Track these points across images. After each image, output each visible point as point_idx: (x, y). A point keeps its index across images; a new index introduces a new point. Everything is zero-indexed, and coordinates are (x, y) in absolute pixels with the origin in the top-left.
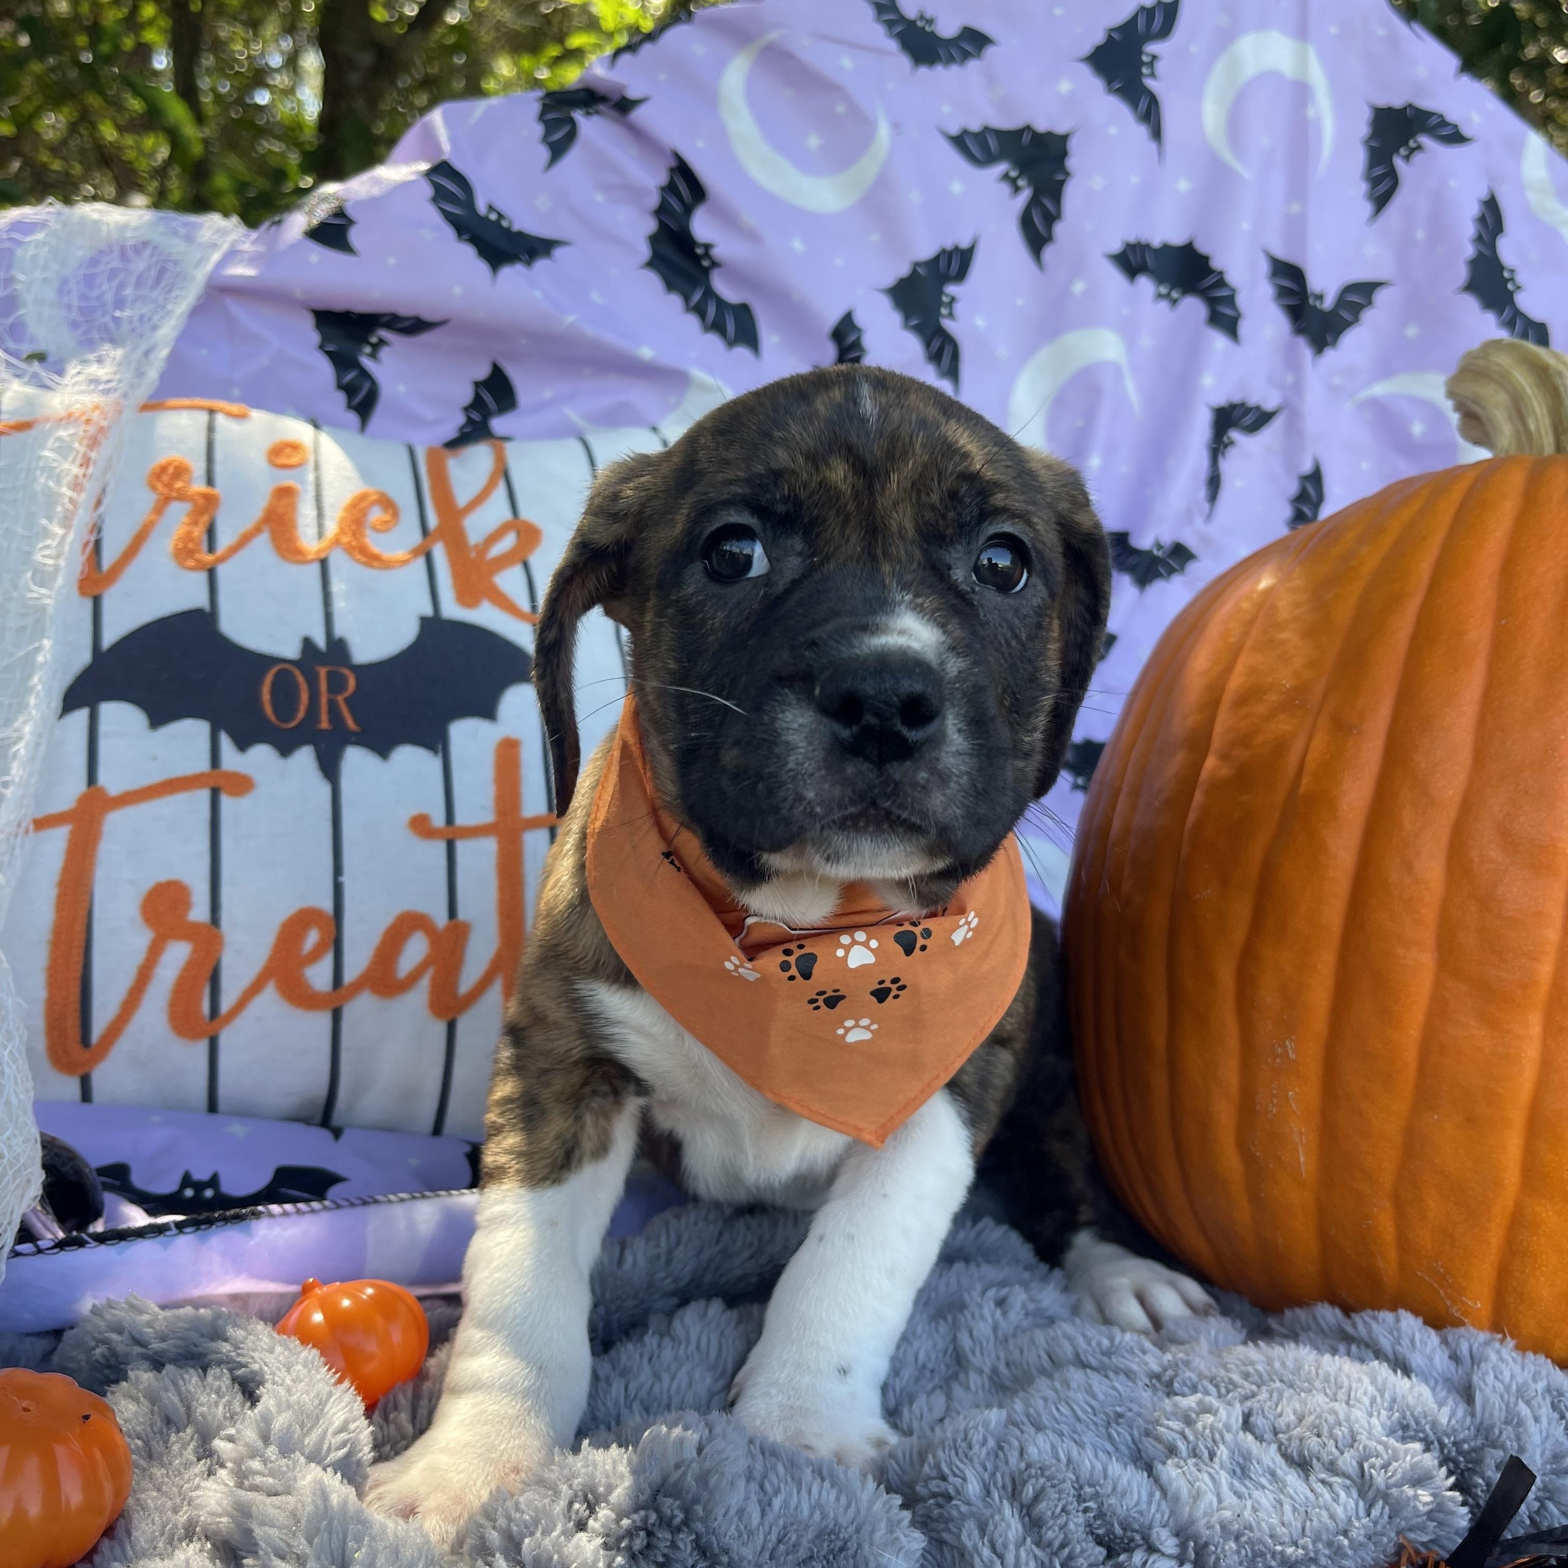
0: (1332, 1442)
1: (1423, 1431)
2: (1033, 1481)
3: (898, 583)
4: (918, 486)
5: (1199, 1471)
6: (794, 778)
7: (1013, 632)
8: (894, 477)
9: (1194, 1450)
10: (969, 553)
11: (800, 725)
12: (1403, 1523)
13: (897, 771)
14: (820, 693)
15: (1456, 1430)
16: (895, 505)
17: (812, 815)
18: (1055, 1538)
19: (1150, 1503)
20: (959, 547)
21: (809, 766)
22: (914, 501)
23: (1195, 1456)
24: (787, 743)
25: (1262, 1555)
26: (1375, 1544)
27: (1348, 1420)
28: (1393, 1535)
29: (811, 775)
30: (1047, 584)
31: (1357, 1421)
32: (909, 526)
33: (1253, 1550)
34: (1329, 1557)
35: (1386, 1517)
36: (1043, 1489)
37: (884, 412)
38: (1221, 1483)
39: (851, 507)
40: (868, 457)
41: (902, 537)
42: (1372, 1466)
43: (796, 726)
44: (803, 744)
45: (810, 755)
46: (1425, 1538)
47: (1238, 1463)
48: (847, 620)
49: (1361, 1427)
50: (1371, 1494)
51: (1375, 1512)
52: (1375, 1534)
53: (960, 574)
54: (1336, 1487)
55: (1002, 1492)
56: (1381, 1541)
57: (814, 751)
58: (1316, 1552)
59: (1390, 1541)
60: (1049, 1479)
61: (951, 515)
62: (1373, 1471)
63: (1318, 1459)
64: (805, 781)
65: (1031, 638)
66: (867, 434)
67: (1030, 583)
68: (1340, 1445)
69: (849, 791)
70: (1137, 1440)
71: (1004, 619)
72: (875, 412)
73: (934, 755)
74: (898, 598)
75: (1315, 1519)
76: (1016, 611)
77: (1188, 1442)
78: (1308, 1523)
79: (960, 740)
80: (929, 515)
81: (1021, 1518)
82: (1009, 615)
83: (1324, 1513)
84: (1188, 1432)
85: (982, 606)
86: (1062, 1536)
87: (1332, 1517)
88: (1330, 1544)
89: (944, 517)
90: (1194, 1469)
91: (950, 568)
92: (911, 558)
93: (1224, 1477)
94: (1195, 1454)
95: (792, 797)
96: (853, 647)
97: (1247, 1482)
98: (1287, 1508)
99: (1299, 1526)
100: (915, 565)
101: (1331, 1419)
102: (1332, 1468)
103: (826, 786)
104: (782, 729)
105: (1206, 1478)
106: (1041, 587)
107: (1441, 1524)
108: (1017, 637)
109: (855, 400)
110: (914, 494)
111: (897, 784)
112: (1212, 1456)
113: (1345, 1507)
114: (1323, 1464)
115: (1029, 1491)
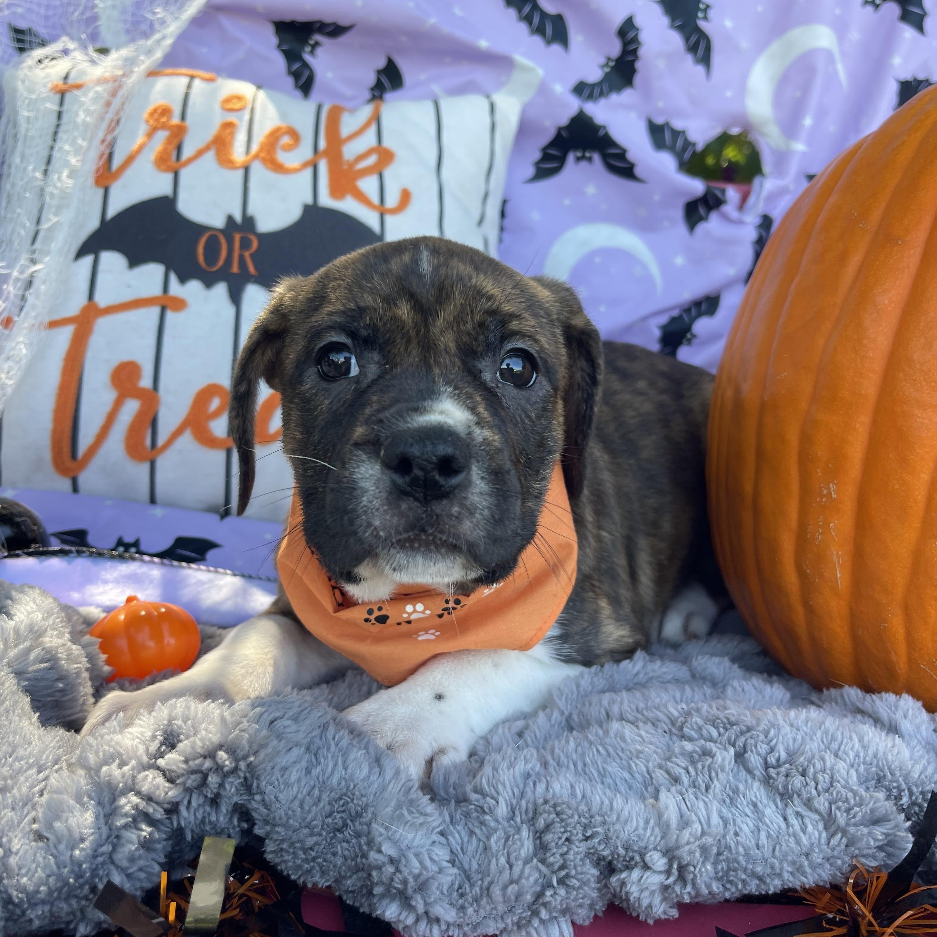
0: (813, 784)
1: (897, 781)
2: (545, 815)
3: (444, 380)
4: (459, 319)
5: (696, 798)
6: (366, 512)
7: (525, 412)
8: (442, 315)
9: (694, 782)
10: (495, 361)
11: (371, 475)
12: (857, 852)
13: (438, 507)
14: (384, 454)
15: (925, 783)
16: (442, 332)
17: (378, 537)
18: (557, 862)
19: (645, 829)
20: (487, 359)
21: (376, 503)
22: (455, 329)
23: (695, 787)
24: (362, 488)
25: (735, 870)
26: (831, 865)
27: (832, 769)
28: (847, 859)
29: (378, 509)
30: (550, 380)
31: (839, 771)
32: (452, 346)
33: (728, 866)
34: (792, 873)
35: (843, 846)
36: (553, 822)
37: (436, 269)
38: (712, 810)
39: (412, 333)
40: (424, 301)
41: (447, 352)
42: (839, 808)
43: (367, 476)
44: (373, 488)
45: (377, 495)
46: (874, 864)
47: (728, 795)
48: (405, 405)
49: (840, 776)
50: (833, 829)
51: (834, 841)
52: (832, 857)
53: (487, 376)
54: (807, 821)
55: (524, 816)
56: (836, 863)
57: (380, 492)
58: (782, 869)
59: (844, 863)
60: (558, 814)
61: (481, 337)
62: (837, 812)
63: (799, 796)
64: (373, 514)
65: (539, 417)
66: (424, 284)
67: (537, 381)
68: (819, 787)
69: (403, 521)
70: (650, 770)
71: (519, 405)
72: (430, 270)
73: (463, 495)
74: (442, 389)
75: (784, 844)
76: (528, 400)
77: (690, 776)
78: (778, 847)
79: (482, 485)
80: (465, 339)
81: (535, 839)
82: (523, 402)
83: (792, 840)
84: (691, 769)
85: (504, 396)
86: (562, 861)
87: (798, 842)
88: (793, 863)
89: (476, 339)
90: (692, 797)
91: (480, 372)
92: (454, 364)
93: (715, 806)
94: (694, 784)
95: (365, 524)
96: (407, 422)
97: (733, 810)
98: (763, 835)
99: (771, 848)
100: (457, 369)
101: (818, 766)
102: (808, 803)
103: (388, 517)
104: (358, 479)
105: (701, 805)
106: (545, 382)
107: (889, 855)
108: (528, 417)
109: (416, 261)
110: (455, 324)
111: (438, 516)
112: (707, 788)
113: (810, 838)
114: (802, 800)
115: (541, 823)
